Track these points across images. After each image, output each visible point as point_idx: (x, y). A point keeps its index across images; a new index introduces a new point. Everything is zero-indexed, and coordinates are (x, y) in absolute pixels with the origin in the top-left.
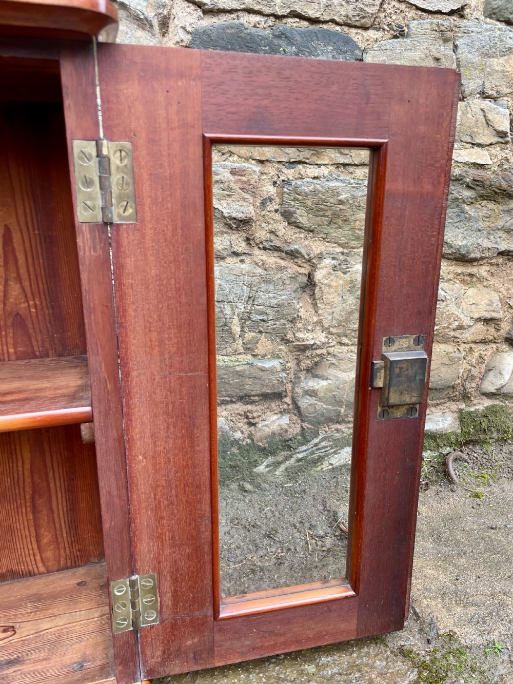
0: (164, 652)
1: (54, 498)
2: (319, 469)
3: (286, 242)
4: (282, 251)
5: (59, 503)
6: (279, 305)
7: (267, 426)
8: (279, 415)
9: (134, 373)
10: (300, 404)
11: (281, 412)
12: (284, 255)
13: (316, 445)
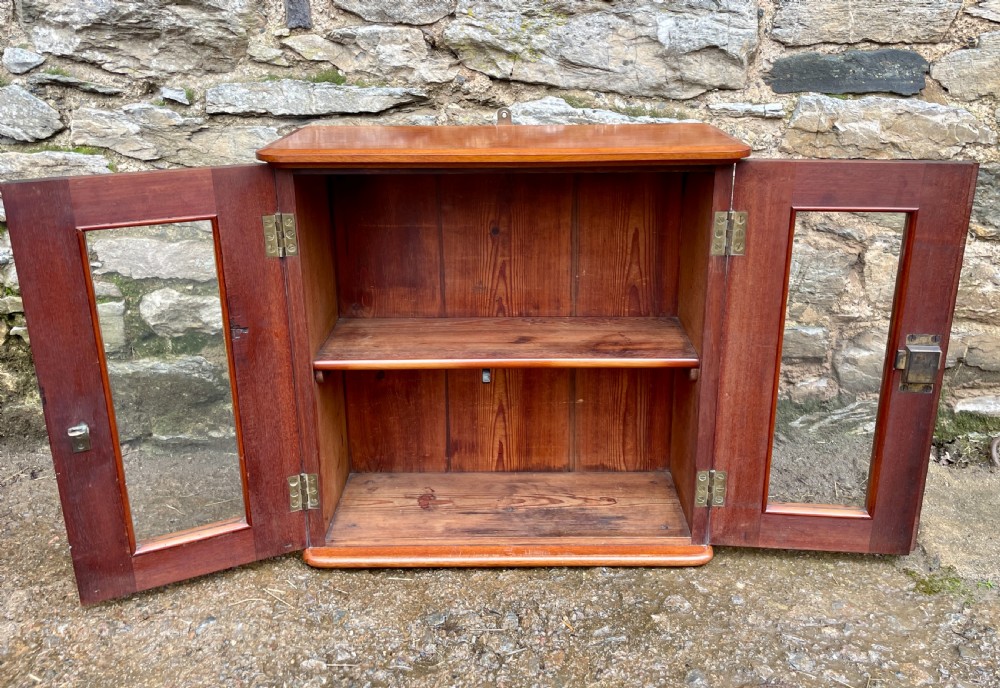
0: (725, 528)
1: (638, 417)
2: (853, 433)
3: (839, 226)
4: (835, 233)
5: (641, 423)
6: (828, 281)
7: (805, 386)
8: (818, 378)
9: (730, 342)
10: (839, 370)
11: (819, 375)
12: (836, 237)
13: (852, 410)
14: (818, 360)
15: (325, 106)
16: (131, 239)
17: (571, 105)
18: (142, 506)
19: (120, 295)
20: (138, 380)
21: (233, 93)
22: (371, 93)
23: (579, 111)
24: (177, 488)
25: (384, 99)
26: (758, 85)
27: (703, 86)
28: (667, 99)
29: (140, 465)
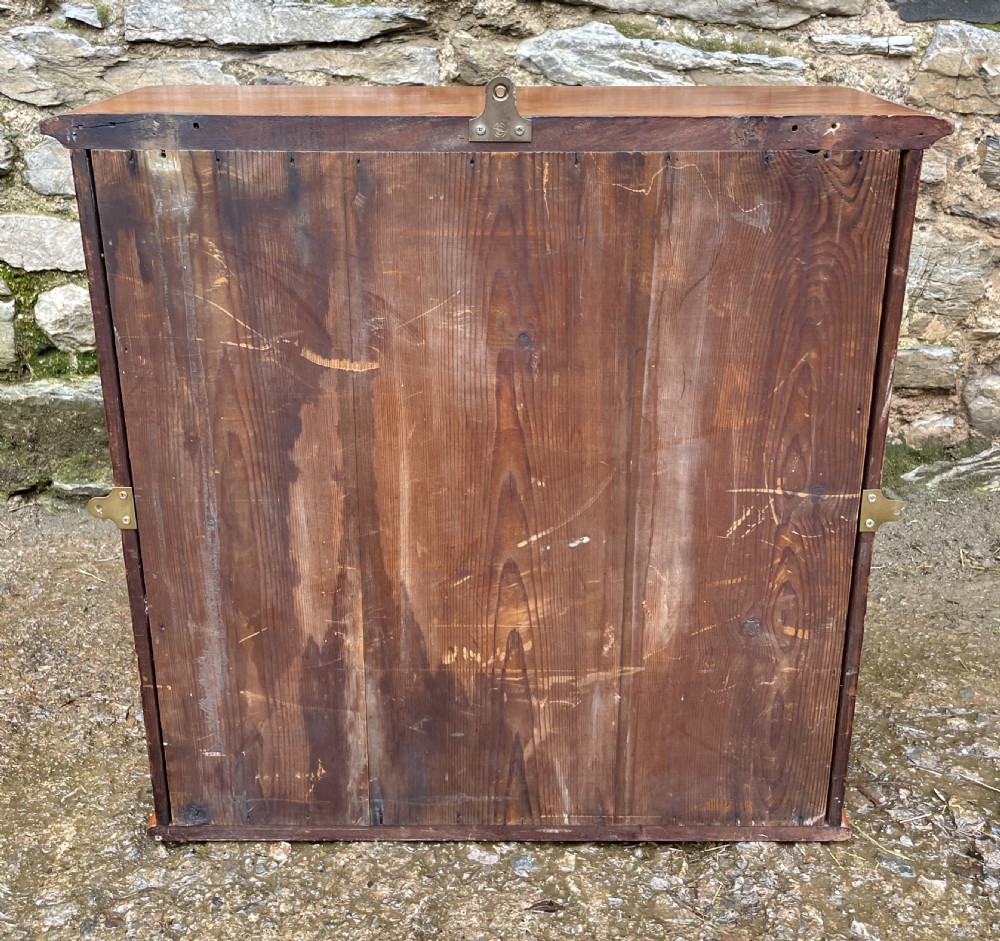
2: (985, 489)
3: (982, 207)
4: (976, 219)
6: (961, 283)
7: (925, 426)
8: (942, 416)
10: (971, 406)
11: (944, 412)
12: (976, 223)
13: (985, 459)
14: (944, 392)
15: (287, 33)
16: (22, 216)
17: (625, 34)
18: (47, 571)
19: (8, 292)
20: (33, 409)
21: (162, 12)
22: (350, 14)
23: (636, 43)
24: (90, 549)
25: (368, 23)
26: (881, 10)
27: (806, 10)
28: (755, 28)
29: (37, 522)
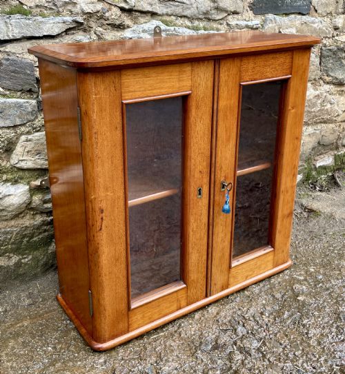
15: (19, 32)
17: (166, 25)
22: (51, 21)
23: (172, 28)
25: (60, 25)
26: (247, 10)
28: (209, 20)
